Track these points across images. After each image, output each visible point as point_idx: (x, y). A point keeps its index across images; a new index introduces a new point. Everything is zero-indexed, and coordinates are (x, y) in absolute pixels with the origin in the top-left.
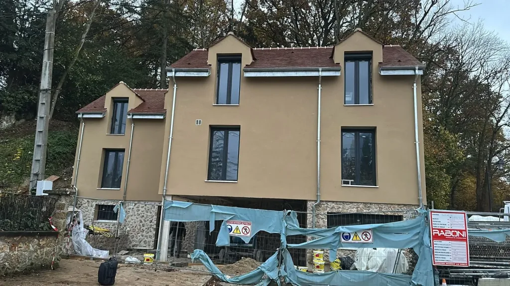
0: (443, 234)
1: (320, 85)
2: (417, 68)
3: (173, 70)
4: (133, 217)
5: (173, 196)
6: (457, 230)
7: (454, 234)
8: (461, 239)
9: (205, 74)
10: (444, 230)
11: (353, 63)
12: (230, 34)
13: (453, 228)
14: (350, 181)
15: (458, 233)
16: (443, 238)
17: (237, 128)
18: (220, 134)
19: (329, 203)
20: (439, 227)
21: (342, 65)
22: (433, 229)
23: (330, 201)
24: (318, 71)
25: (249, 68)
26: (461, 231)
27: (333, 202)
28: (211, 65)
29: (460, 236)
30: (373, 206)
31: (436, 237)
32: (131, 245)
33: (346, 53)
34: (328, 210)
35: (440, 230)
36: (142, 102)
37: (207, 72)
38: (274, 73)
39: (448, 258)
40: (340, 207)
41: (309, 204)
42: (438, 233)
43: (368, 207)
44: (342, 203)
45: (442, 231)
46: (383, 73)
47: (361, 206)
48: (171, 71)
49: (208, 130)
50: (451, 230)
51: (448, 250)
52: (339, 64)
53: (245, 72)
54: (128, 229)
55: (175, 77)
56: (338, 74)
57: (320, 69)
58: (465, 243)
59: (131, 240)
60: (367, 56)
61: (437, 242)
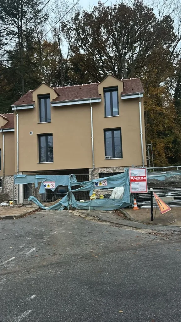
0: (135, 179)
1: (91, 108)
2: (140, 93)
3: (15, 106)
4: (10, 184)
5: (22, 172)
6: (142, 177)
7: (141, 178)
8: (143, 180)
9: (32, 107)
10: (136, 177)
11: (109, 93)
12: (43, 83)
13: (140, 176)
14: (109, 156)
15: (142, 178)
16: (135, 181)
17: (51, 134)
18: (43, 139)
19: (99, 169)
20: (133, 175)
21: (102, 95)
22: (131, 177)
23: (100, 168)
24: (89, 100)
25: (55, 101)
26: (144, 177)
27: (101, 168)
28: (34, 101)
29: (143, 179)
30: (120, 168)
31: (132, 180)
32: (10, 199)
33: (104, 88)
34: (99, 172)
35: (134, 177)
36: (7, 122)
37: (32, 105)
38: (67, 103)
39: (137, 190)
40: (104, 170)
41: (90, 170)
42: (133, 179)
43: (118, 169)
44: (105, 168)
45: (135, 178)
46: (122, 98)
47: (115, 169)
48: (14, 107)
49: (36, 137)
50: (139, 177)
51: (137, 186)
52: (101, 94)
53: (52, 104)
54: (8, 191)
55: (16, 110)
56: (100, 101)
57: (90, 99)
58: (145, 182)
59: (10, 196)
60: (115, 89)
61: (132, 183)
